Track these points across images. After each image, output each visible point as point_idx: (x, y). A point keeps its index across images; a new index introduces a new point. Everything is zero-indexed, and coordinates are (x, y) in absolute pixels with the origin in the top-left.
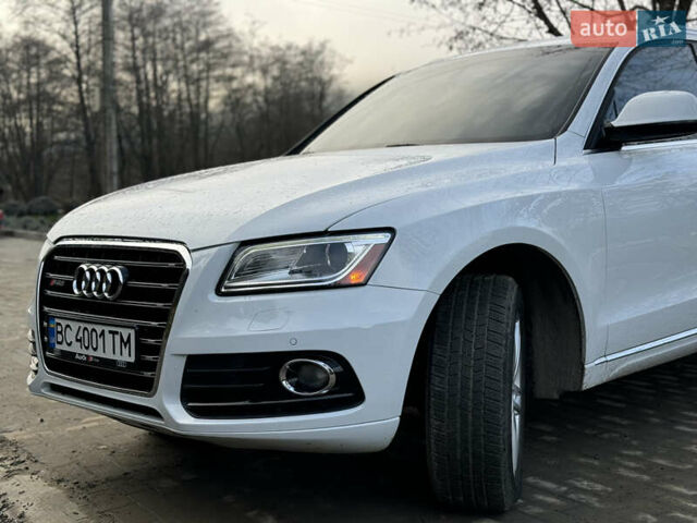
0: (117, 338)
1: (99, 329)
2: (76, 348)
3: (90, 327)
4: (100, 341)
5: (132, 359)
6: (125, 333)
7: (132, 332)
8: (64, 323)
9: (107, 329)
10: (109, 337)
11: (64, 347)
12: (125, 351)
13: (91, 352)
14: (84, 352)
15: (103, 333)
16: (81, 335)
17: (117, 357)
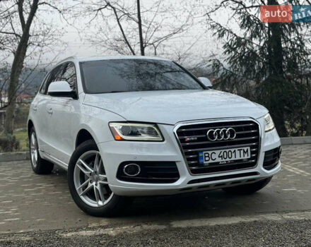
0: (242, 151)
1: (233, 150)
2: (219, 160)
3: (227, 150)
4: (233, 154)
5: (249, 157)
6: (245, 149)
7: (249, 148)
8: (210, 152)
9: (236, 149)
10: (238, 152)
11: (211, 161)
12: (246, 155)
13: (228, 159)
14: (224, 160)
15: (235, 151)
16: (222, 154)
17: (242, 158)
